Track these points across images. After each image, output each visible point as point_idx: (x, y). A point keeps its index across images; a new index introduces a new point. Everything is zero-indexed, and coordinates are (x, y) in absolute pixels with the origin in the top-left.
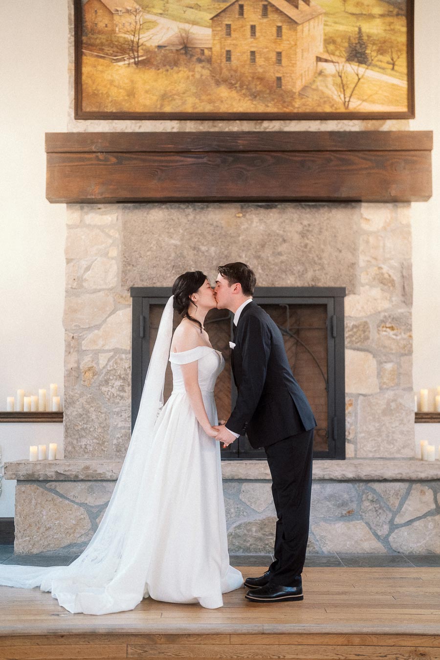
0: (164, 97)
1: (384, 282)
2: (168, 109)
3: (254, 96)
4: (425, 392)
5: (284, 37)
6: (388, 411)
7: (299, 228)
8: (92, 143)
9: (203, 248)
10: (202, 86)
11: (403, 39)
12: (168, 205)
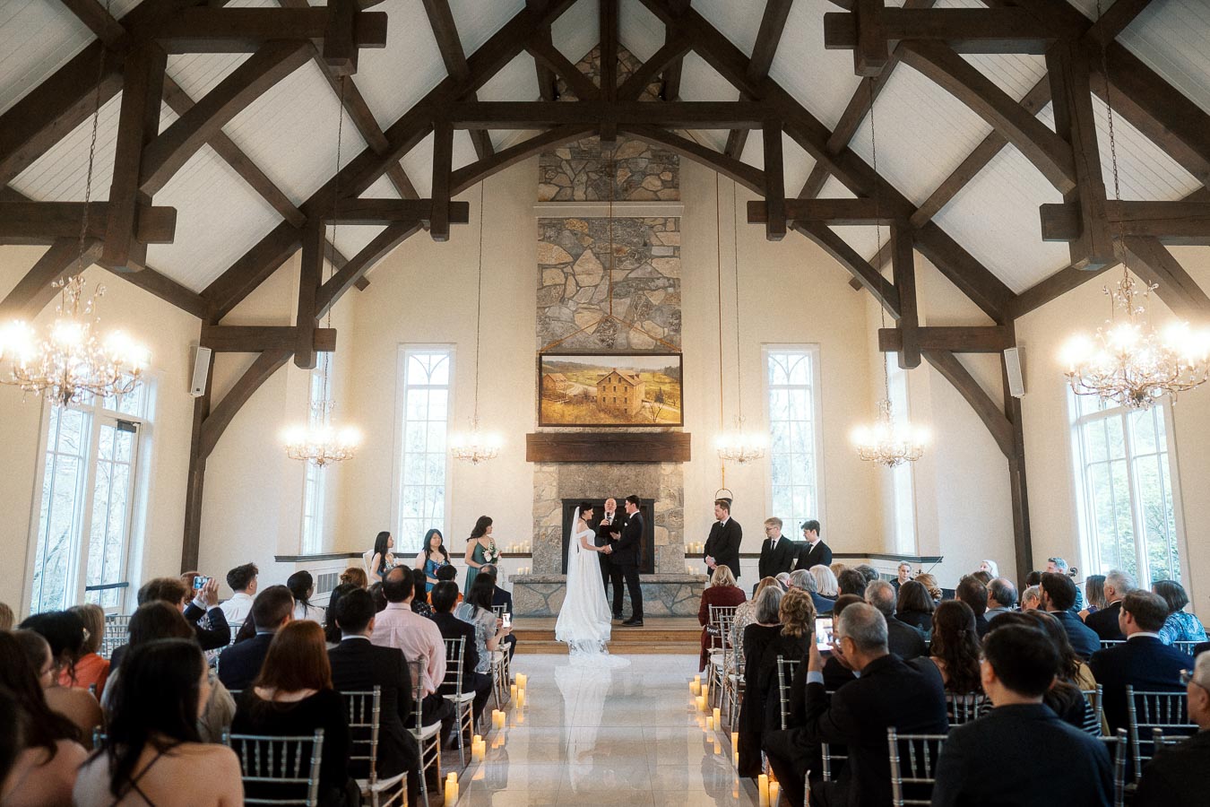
0: (576, 417)
1: (671, 496)
2: (578, 423)
3: (615, 417)
4: (692, 544)
5: (628, 392)
6: (673, 553)
7: (635, 474)
8: (546, 437)
10: (593, 414)
11: (679, 392)
12: (578, 464)
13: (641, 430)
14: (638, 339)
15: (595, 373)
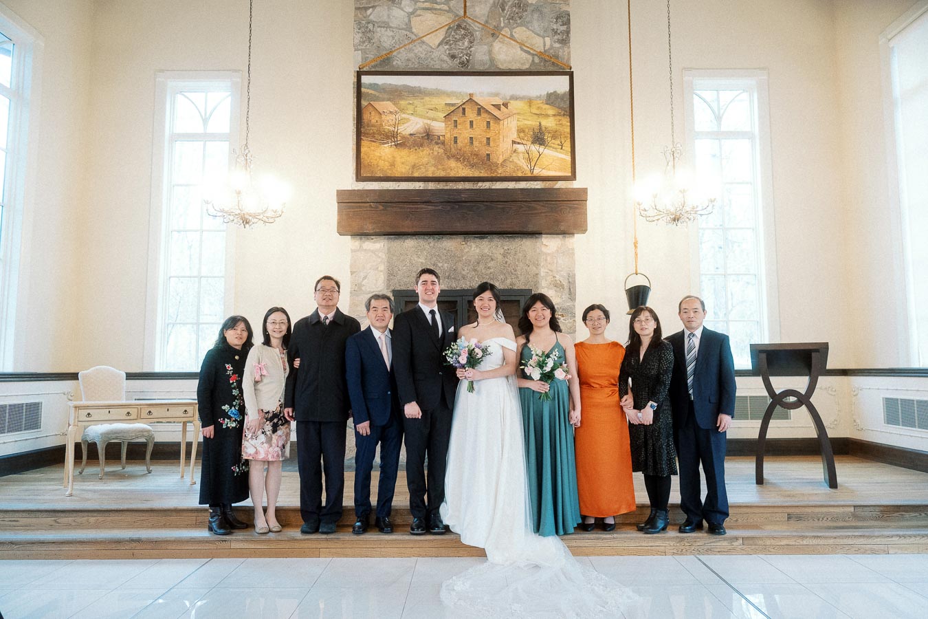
0: (414, 167)
1: (557, 286)
2: (416, 175)
3: (472, 166)
5: (491, 128)
7: (502, 251)
8: (367, 197)
9: (440, 265)
10: (439, 160)
11: (568, 130)
12: (417, 237)
13: (511, 185)
14: (506, 53)
15: (440, 102)
